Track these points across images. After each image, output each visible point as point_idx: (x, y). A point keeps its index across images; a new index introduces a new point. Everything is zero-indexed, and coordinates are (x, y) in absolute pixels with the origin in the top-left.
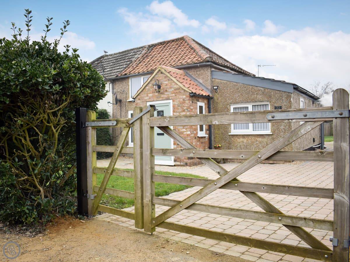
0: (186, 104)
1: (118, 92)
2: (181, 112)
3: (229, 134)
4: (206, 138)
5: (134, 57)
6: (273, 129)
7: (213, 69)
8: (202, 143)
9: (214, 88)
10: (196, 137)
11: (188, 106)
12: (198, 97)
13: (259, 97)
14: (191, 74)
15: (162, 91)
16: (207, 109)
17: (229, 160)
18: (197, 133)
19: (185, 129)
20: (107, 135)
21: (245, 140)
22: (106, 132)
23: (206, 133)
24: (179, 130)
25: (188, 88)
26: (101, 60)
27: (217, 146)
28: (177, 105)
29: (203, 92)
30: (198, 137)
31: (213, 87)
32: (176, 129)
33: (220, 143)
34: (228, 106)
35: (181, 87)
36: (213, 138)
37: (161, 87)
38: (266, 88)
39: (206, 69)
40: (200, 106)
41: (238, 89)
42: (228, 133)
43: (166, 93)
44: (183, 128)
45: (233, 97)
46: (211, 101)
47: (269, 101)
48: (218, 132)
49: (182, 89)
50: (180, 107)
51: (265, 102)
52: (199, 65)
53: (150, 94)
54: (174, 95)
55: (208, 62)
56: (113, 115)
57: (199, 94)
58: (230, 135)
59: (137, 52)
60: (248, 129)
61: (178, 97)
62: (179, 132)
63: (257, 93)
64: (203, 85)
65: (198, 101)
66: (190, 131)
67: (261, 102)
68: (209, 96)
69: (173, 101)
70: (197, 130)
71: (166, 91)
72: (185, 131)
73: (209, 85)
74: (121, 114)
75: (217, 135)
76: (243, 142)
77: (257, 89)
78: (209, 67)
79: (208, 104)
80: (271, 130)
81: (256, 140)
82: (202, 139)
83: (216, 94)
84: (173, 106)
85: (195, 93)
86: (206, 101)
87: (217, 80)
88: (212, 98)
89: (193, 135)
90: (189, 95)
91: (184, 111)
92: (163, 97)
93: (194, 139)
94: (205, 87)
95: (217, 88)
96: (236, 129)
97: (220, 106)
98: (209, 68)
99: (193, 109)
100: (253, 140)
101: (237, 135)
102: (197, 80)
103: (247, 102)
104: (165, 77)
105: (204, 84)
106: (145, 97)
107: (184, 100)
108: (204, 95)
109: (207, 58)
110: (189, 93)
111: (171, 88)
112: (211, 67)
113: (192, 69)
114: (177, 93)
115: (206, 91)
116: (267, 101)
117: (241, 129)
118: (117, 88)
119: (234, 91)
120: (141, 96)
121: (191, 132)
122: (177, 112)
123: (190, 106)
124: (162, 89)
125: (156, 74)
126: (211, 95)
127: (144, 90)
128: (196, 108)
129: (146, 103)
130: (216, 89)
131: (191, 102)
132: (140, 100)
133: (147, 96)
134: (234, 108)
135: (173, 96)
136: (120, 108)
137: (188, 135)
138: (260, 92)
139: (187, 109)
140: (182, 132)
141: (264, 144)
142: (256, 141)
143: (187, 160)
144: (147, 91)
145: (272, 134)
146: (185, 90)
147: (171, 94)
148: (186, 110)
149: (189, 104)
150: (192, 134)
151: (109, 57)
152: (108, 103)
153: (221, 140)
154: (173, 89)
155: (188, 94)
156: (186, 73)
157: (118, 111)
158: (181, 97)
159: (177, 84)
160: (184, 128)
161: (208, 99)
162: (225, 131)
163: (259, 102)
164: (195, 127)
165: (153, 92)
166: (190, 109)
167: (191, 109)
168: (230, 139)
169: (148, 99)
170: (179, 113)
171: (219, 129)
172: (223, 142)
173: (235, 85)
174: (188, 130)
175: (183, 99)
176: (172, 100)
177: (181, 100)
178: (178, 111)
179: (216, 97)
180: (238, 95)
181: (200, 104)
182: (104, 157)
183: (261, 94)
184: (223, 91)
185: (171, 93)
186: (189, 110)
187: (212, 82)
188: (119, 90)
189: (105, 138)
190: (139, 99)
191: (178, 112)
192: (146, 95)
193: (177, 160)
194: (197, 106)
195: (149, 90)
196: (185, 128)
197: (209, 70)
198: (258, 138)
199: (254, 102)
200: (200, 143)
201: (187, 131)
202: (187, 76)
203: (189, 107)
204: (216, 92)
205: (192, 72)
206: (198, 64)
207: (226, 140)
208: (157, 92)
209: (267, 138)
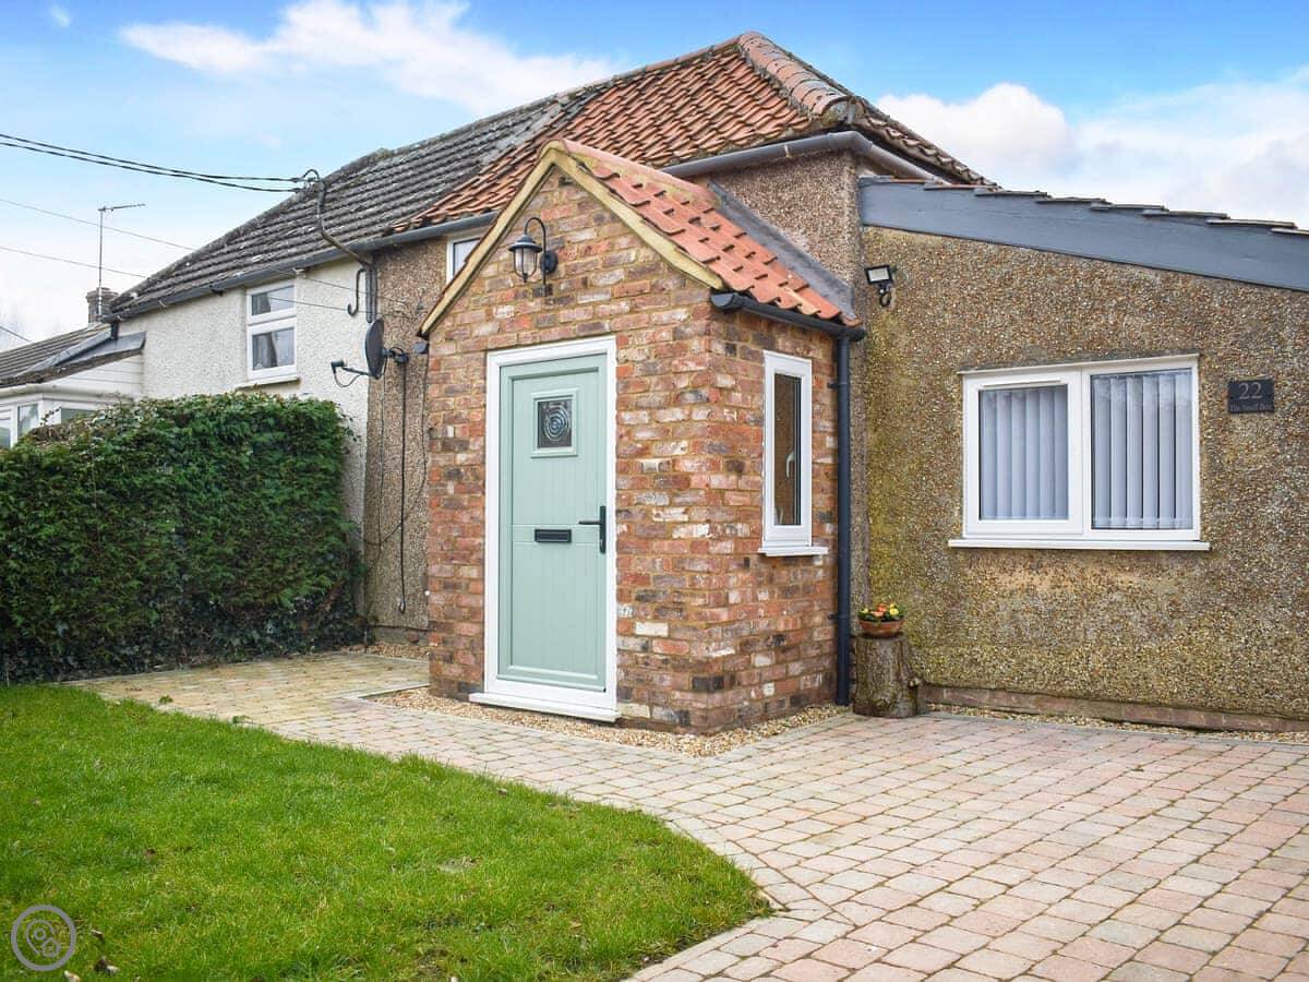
0: (693, 360)
1: (393, 315)
2: (659, 408)
3: (952, 543)
4: (819, 563)
5: (494, 148)
6: (1217, 517)
7: (869, 174)
8: (788, 592)
9: (868, 279)
10: (747, 561)
11: (702, 368)
12: (771, 324)
13: (1136, 325)
14: (746, 203)
15: (562, 287)
16: (827, 399)
17: (946, 694)
18: (757, 535)
19: (682, 510)
20: (328, 534)
21: (1043, 584)
22: (320, 518)
23: (816, 537)
24: (647, 515)
25: (705, 262)
26: (359, 173)
27: (878, 614)
28: (639, 366)
29: (801, 295)
30: (763, 555)
31: (867, 270)
32: (631, 508)
33: (898, 594)
34: (949, 383)
35: (663, 259)
36: (856, 566)
37: (557, 262)
38: (1176, 272)
39: (828, 173)
40: (778, 376)
41: (1006, 281)
42: (944, 539)
43: (585, 299)
44: (672, 505)
45: (979, 326)
46: (854, 355)
47: (1193, 350)
48: (887, 530)
49: (672, 269)
50: (654, 379)
51: (1173, 353)
52: (792, 152)
53: (503, 303)
54: (624, 305)
55: (841, 126)
56: (370, 430)
57: (772, 303)
58: (956, 550)
59: (514, 125)
60: (1065, 515)
61: (646, 316)
62: (648, 523)
63: (1120, 304)
64: (809, 265)
65: (771, 347)
66: (708, 521)
67: (1142, 355)
68: (837, 319)
69: (622, 343)
70: (760, 515)
71: (585, 282)
72: (684, 523)
73: (845, 261)
74: (404, 426)
75: (885, 549)
76: (1029, 591)
77: (1124, 280)
78: (847, 157)
79: (832, 367)
80: (1204, 529)
81: (1110, 582)
82: (792, 569)
83: (884, 310)
84: (622, 375)
85: (745, 293)
86: (820, 352)
87: (886, 232)
88: (857, 335)
89: (727, 547)
90: (710, 301)
91: (677, 400)
92: (564, 323)
93: (733, 567)
94: (819, 272)
95: (886, 277)
96: (995, 515)
97: (904, 381)
98: (847, 168)
99: (733, 389)
100: (1092, 583)
101: (997, 551)
102: (777, 237)
103: (1061, 355)
104: (582, 206)
105: (814, 257)
106: (480, 323)
107: (677, 334)
108: (808, 309)
109: (832, 108)
110: (707, 294)
111: (610, 265)
112: (861, 159)
113: (751, 177)
114: (642, 292)
115: (826, 297)
116: (1184, 351)
117: (1024, 515)
118: (389, 296)
119: (986, 295)
120: (458, 319)
121: (712, 530)
122: (640, 408)
123: (716, 367)
124: (563, 274)
125: (535, 192)
126: (850, 318)
127: (474, 288)
128: (756, 387)
129: (482, 355)
130: (881, 284)
131: (719, 348)
132: (451, 339)
133: (490, 317)
134: (980, 393)
135: (619, 315)
136: (400, 396)
137: (697, 545)
138: (1141, 299)
139: (695, 390)
140: (662, 525)
141: (1158, 610)
142: (1110, 590)
143: (689, 696)
144: (487, 289)
145: (1210, 551)
146: (684, 275)
147: (608, 302)
148: (690, 397)
149: (707, 357)
150: (720, 539)
151: (397, 160)
152: (334, 366)
153: (906, 577)
154: (619, 273)
155: (700, 299)
156: (724, 198)
157: (394, 411)
158: (665, 317)
159: (644, 244)
160: (678, 500)
161: (835, 337)
162: (927, 527)
163: (1134, 356)
164: (746, 499)
165: (516, 297)
166: (713, 386)
167: (721, 389)
168: (957, 572)
169: (492, 334)
170: (650, 415)
171: (894, 513)
172: (918, 586)
173: (989, 258)
174: (696, 514)
175: (676, 331)
176: (614, 337)
177: (666, 335)
178: (644, 402)
179: (884, 325)
180: (1007, 317)
181: (776, 363)
182: (311, 644)
183: (1145, 310)
184: (921, 295)
185: (608, 297)
186: (705, 392)
187: (862, 246)
188: (398, 306)
189: (318, 548)
190: (449, 339)
191: (642, 408)
192: (481, 313)
193: (634, 692)
194: (762, 372)
195: (497, 281)
196: (680, 505)
197: (846, 179)
198: (1122, 569)
199: (1105, 358)
200: (777, 592)
201: (690, 522)
202: (719, 212)
203: (705, 379)
204: (885, 301)
205: (748, 195)
206: (786, 146)
207: (932, 577)
208: (536, 294)
209: (1174, 574)
